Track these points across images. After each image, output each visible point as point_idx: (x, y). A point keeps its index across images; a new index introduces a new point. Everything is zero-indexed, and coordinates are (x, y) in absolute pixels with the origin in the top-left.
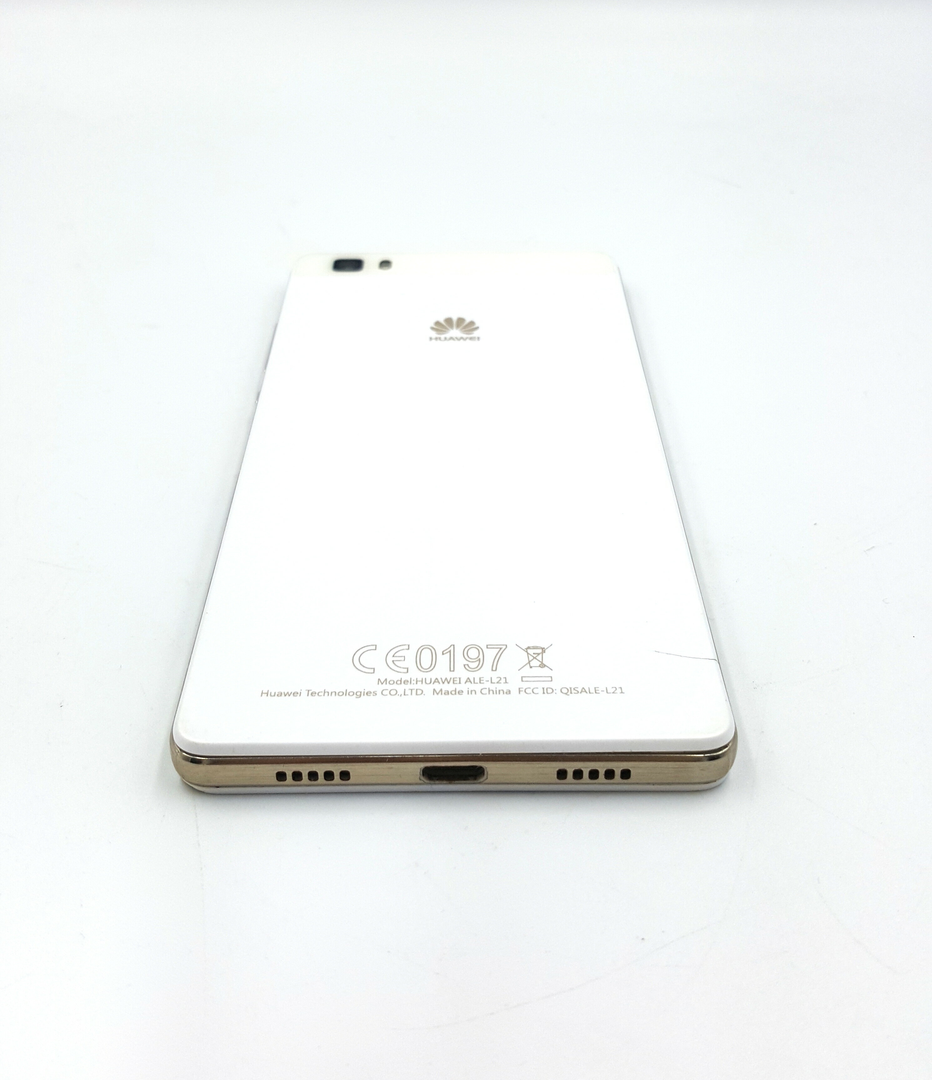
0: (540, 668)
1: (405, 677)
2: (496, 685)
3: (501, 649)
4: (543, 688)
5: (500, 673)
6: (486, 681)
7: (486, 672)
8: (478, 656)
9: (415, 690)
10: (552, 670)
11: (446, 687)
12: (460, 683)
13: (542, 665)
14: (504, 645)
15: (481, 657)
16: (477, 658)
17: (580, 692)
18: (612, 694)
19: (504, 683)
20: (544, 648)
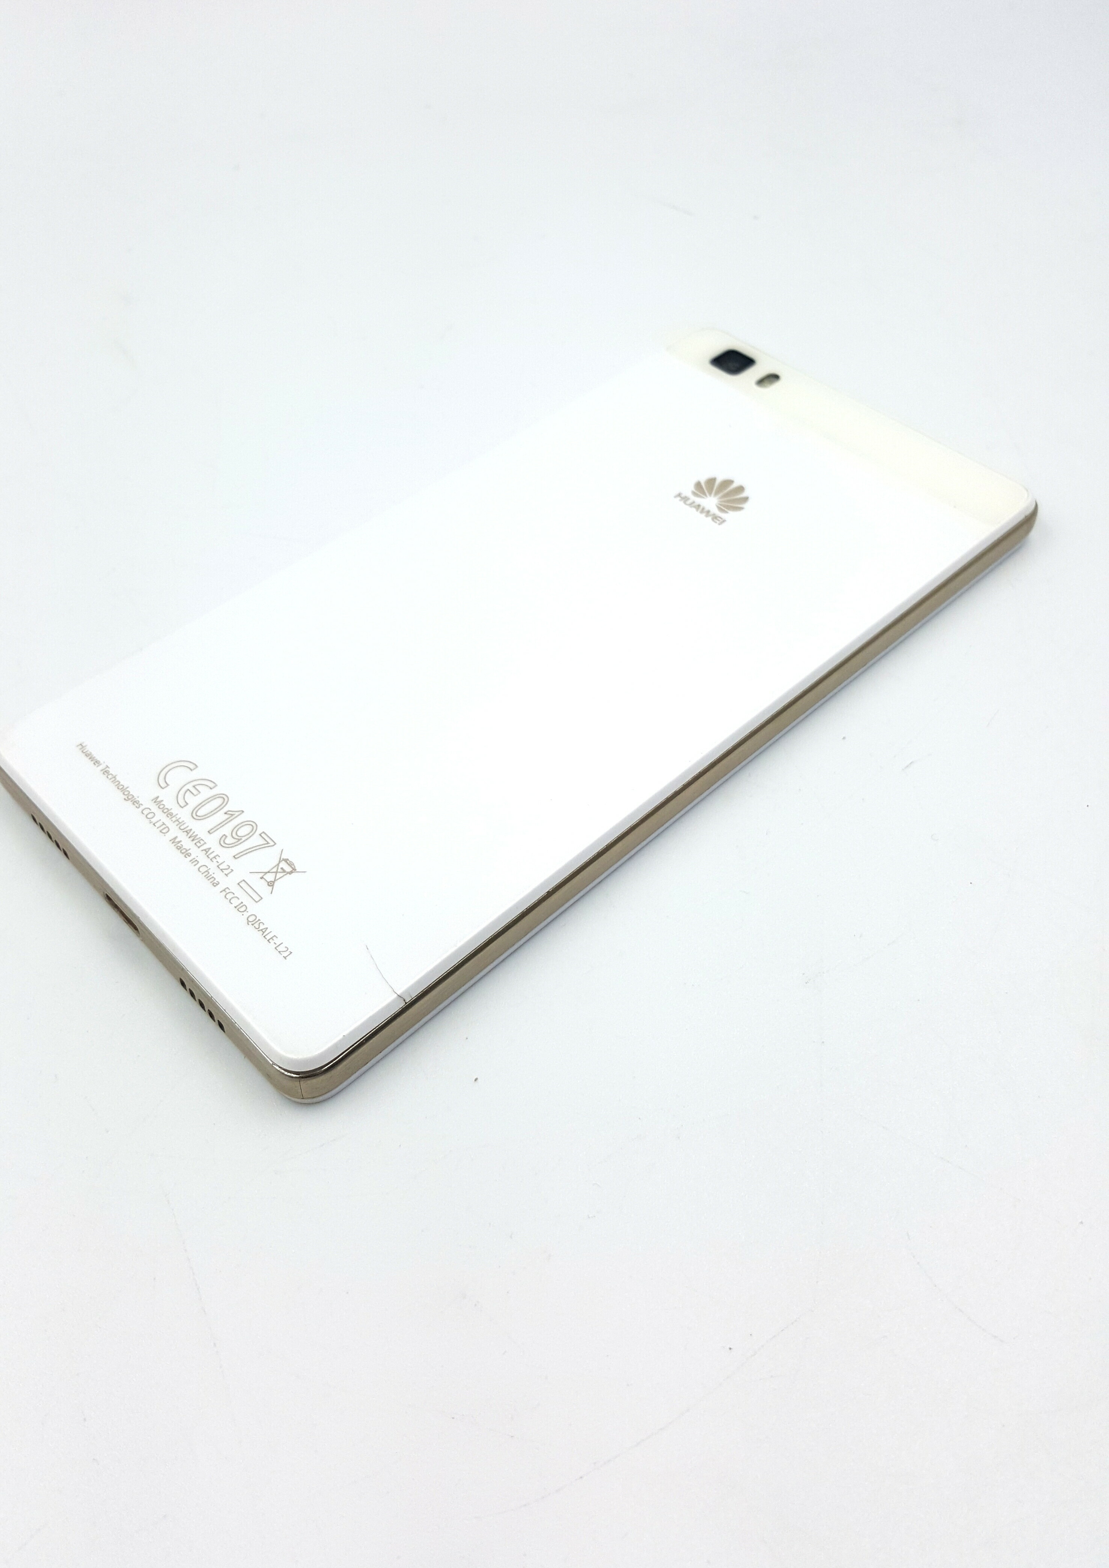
0: (267, 883)
1: (175, 810)
2: (218, 871)
3: (268, 843)
4: (242, 903)
5: (234, 864)
6: (217, 862)
7: (226, 855)
8: (242, 837)
9: (165, 826)
10: (271, 893)
11: (187, 843)
12: (199, 847)
13: (271, 884)
14: (274, 842)
15: (244, 839)
16: (240, 837)
17: (260, 929)
18: (277, 952)
19: (225, 874)
20: (295, 870)
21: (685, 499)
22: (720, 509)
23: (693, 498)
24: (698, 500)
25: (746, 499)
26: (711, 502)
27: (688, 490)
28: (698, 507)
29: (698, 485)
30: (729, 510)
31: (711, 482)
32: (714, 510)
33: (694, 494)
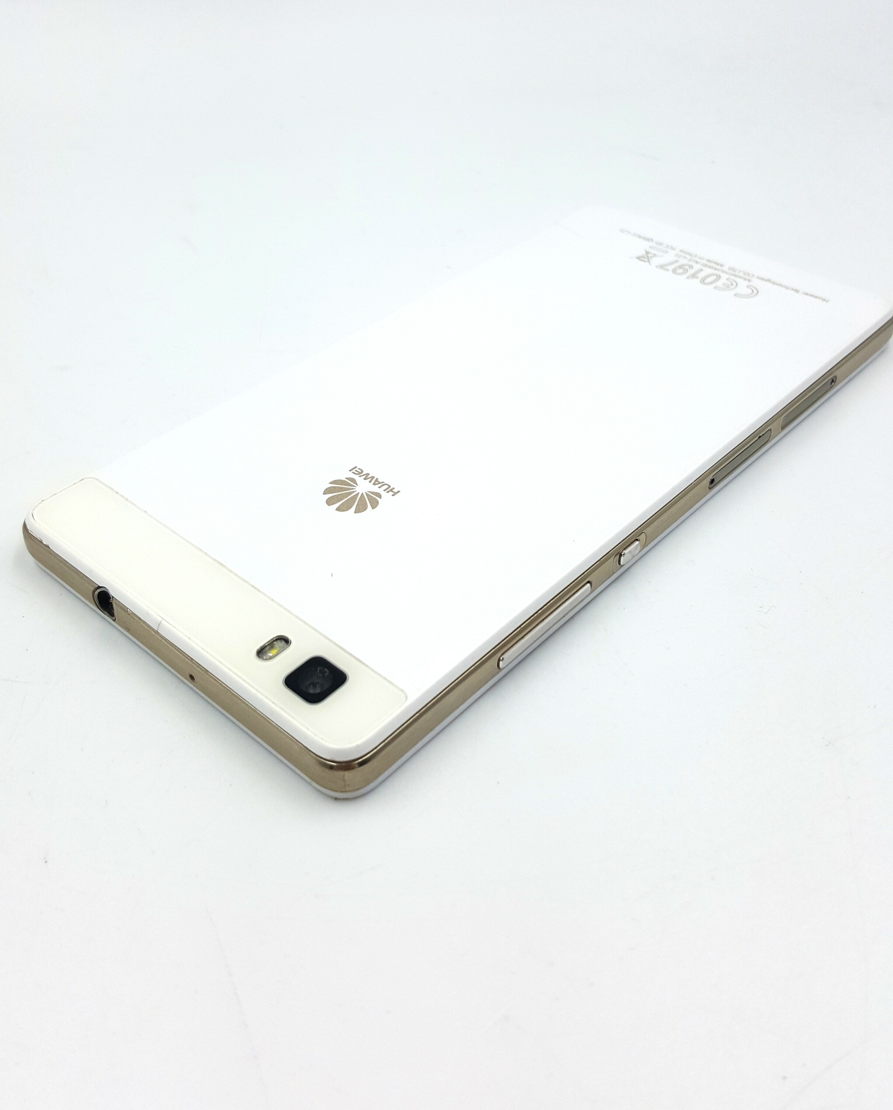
21: (389, 489)
22: (353, 480)
23: (381, 491)
24: (375, 489)
25: (326, 492)
26: (363, 487)
27: (386, 498)
28: (377, 482)
29: (375, 504)
30: (344, 481)
31: (361, 508)
32: (359, 480)
33: (380, 496)
